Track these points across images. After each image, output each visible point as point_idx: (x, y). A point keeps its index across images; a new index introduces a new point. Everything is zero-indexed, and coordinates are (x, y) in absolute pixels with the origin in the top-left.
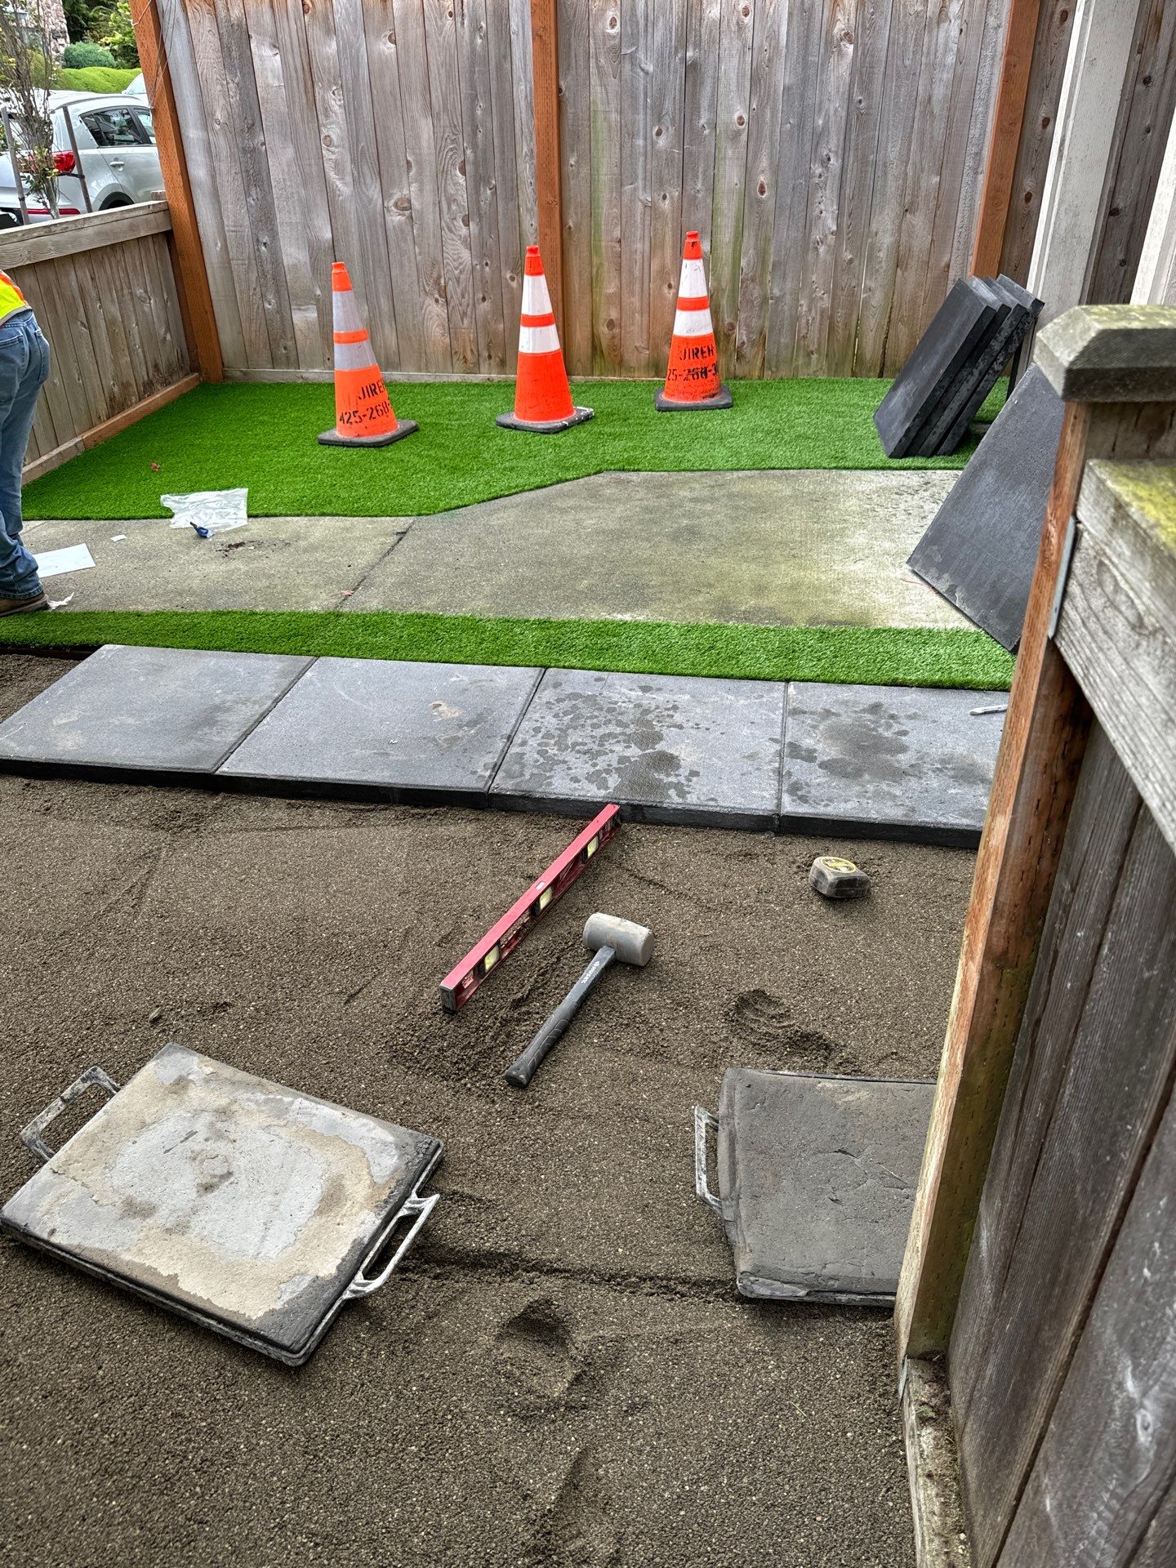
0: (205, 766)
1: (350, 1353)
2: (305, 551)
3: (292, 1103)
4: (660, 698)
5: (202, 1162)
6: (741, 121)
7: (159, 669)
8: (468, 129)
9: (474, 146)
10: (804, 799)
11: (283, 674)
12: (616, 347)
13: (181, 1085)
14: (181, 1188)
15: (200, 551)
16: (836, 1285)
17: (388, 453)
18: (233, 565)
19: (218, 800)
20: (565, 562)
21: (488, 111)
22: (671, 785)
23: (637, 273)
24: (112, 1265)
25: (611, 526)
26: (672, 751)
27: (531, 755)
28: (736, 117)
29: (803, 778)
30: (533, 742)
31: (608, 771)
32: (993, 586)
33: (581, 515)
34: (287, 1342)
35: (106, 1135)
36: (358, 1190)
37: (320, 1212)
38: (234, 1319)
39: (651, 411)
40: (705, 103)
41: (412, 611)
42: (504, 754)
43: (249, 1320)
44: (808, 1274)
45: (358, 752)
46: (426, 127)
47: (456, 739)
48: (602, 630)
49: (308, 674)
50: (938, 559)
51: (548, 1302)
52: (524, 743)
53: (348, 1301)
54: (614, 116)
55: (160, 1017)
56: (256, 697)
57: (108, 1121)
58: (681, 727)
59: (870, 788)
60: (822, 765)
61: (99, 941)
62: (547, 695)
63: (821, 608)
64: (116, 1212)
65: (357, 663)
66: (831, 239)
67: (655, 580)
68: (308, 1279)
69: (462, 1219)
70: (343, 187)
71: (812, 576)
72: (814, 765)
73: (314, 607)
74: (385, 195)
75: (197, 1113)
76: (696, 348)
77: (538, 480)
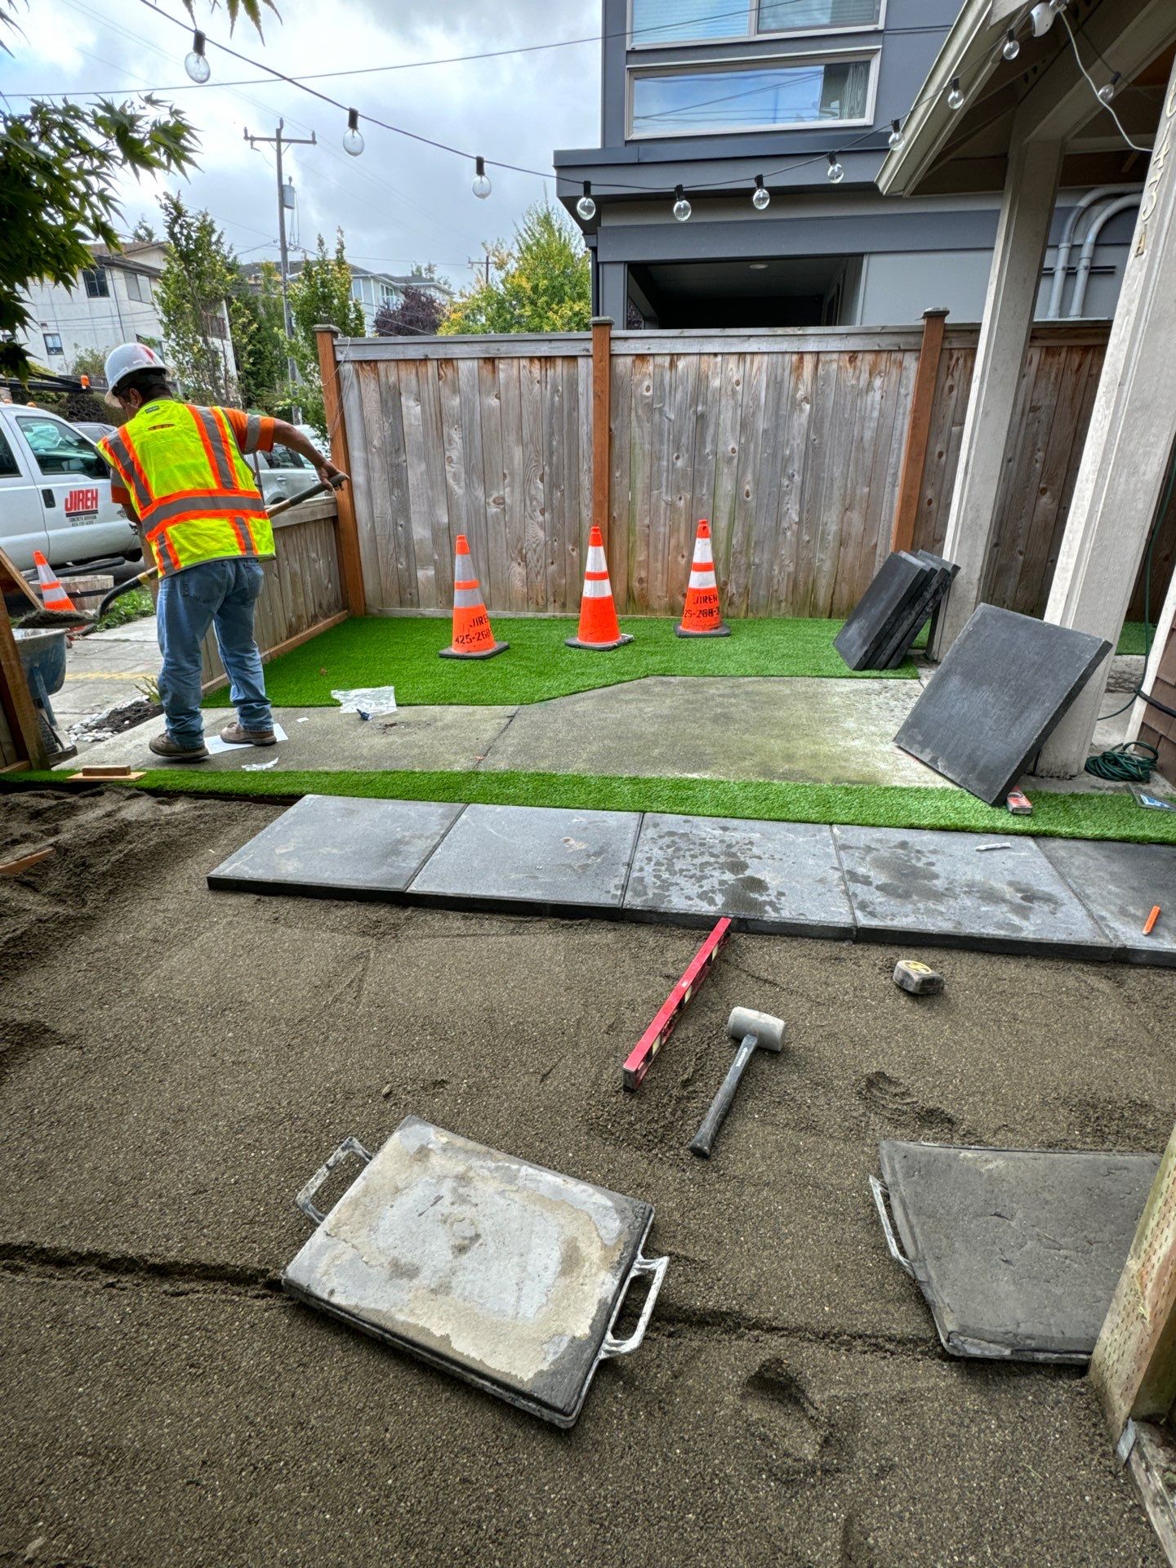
0: (398, 886)
1: (611, 1414)
2: (443, 729)
3: (519, 1170)
4: (738, 835)
5: (452, 1224)
6: (733, 451)
7: (351, 813)
8: (546, 453)
9: (551, 465)
10: (873, 914)
11: (444, 816)
12: (643, 596)
13: (423, 1153)
14: (437, 1251)
15: (363, 729)
16: (1033, 1344)
17: (491, 663)
18: (391, 739)
19: (408, 912)
20: (639, 737)
21: (561, 442)
22: (765, 903)
23: (660, 547)
24: (389, 1325)
25: (666, 712)
26: (758, 876)
27: (650, 880)
28: (730, 448)
29: (868, 898)
30: (649, 868)
31: (713, 892)
32: (969, 757)
33: (641, 705)
34: (560, 1405)
35: (367, 1200)
36: (592, 1252)
37: (564, 1273)
38: (508, 1381)
39: (674, 638)
40: (709, 439)
41: (532, 770)
42: (628, 877)
43: (521, 1381)
44: (1006, 1333)
45: (513, 876)
46: (518, 453)
47: (587, 865)
48: (678, 785)
49: (464, 817)
50: (920, 738)
51: (779, 1362)
52: (641, 870)
53: (602, 1362)
54: (647, 447)
55: (390, 1093)
56: (427, 834)
57: (367, 1186)
58: (760, 858)
59: (921, 905)
60: (878, 888)
61: (332, 1027)
62: (650, 833)
63: (839, 771)
64: (386, 1272)
65: (499, 808)
66: (795, 527)
67: (709, 750)
68: (566, 1339)
69: (682, 1279)
70: (459, 490)
71: (824, 749)
72: (872, 889)
73: (457, 768)
74: (487, 495)
75: (441, 1178)
76: (704, 596)
77: (603, 681)
